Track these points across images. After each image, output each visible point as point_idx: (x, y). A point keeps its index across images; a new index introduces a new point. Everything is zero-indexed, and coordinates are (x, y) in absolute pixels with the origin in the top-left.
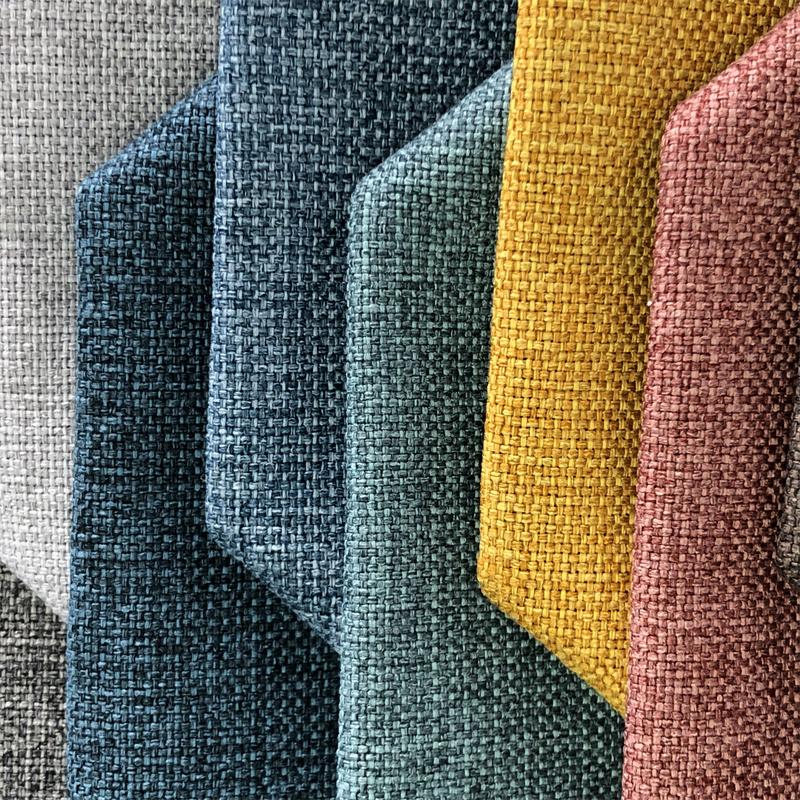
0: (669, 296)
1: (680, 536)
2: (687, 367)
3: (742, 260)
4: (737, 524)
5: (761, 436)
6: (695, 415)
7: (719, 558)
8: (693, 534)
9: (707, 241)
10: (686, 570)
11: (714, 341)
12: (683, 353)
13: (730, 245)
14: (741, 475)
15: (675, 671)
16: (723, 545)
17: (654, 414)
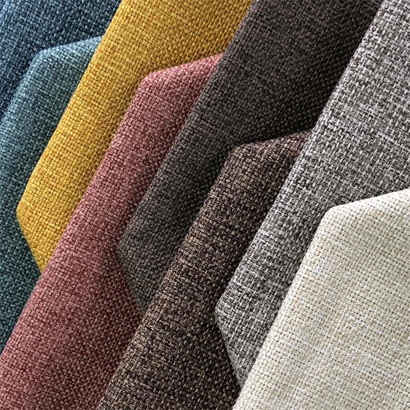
0: (119, 135)
1: (86, 221)
2: (114, 162)
3: (150, 134)
4: (109, 227)
5: (132, 200)
6: (110, 181)
7: (97, 236)
8: (91, 223)
9: (140, 121)
10: (83, 235)
11: (128, 157)
12: (115, 157)
13: (148, 126)
14: (118, 210)
15: (62, 268)
16: (100, 232)
17: (97, 174)
